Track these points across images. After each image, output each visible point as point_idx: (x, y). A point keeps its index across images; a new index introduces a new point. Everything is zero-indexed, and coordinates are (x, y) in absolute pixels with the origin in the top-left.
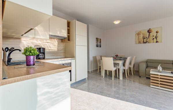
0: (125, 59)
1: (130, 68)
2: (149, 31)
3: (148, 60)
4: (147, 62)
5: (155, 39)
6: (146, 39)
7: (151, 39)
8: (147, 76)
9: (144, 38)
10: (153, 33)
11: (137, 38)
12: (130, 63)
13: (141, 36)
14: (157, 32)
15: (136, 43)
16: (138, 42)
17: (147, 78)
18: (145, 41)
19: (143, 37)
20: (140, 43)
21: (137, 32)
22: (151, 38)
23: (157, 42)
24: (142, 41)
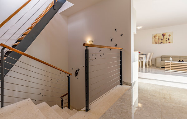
0: (146, 55)
1: (149, 62)
2: (163, 35)
3: (162, 56)
4: (162, 57)
5: (168, 41)
6: (161, 40)
7: (165, 41)
8: (162, 66)
9: (159, 40)
10: (167, 36)
11: (154, 39)
12: (149, 59)
13: (157, 38)
14: (169, 36)
15: (153, 44)
16: (154, 43)
17: (162, 67)
18: (160, 42)
19: (159, 39)
20: (156, 43)
21: (154, 35)
22: (165, 40)
23: (169, 43)
24: (158, 42)
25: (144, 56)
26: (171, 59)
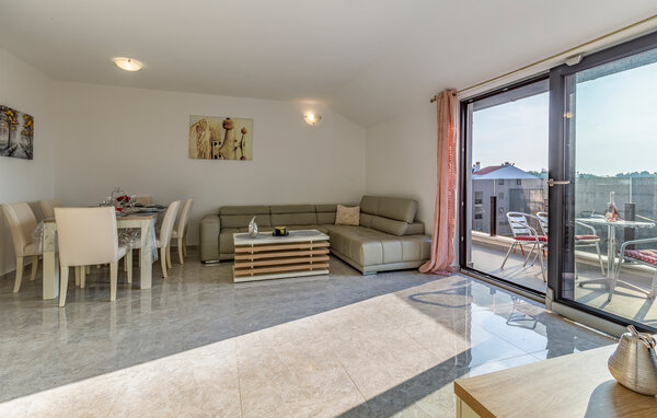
0: (159, 211)
1: (173, 241)
2: (227, 125)
3: (222, 208)
4: (220, 214)
5: (239, 149)
6: (218, 146)
7: (231, 149)
8: (223, 257)
9: (213, 143)
10: (235, 134)
11: (195, 139)
12: (176, 227)
13: (207, 136)
14: (243, 132)
15: (191, 157)
16: (196, 154)
17: (222, 261)
18: (215, 152)
19: (212, 139)
20: (201, 155)
21: (196, 121)
22: (231, 145)
23: (242, 158)
24: (209, 151)
25: (146, 224)
26: (253, 227)
